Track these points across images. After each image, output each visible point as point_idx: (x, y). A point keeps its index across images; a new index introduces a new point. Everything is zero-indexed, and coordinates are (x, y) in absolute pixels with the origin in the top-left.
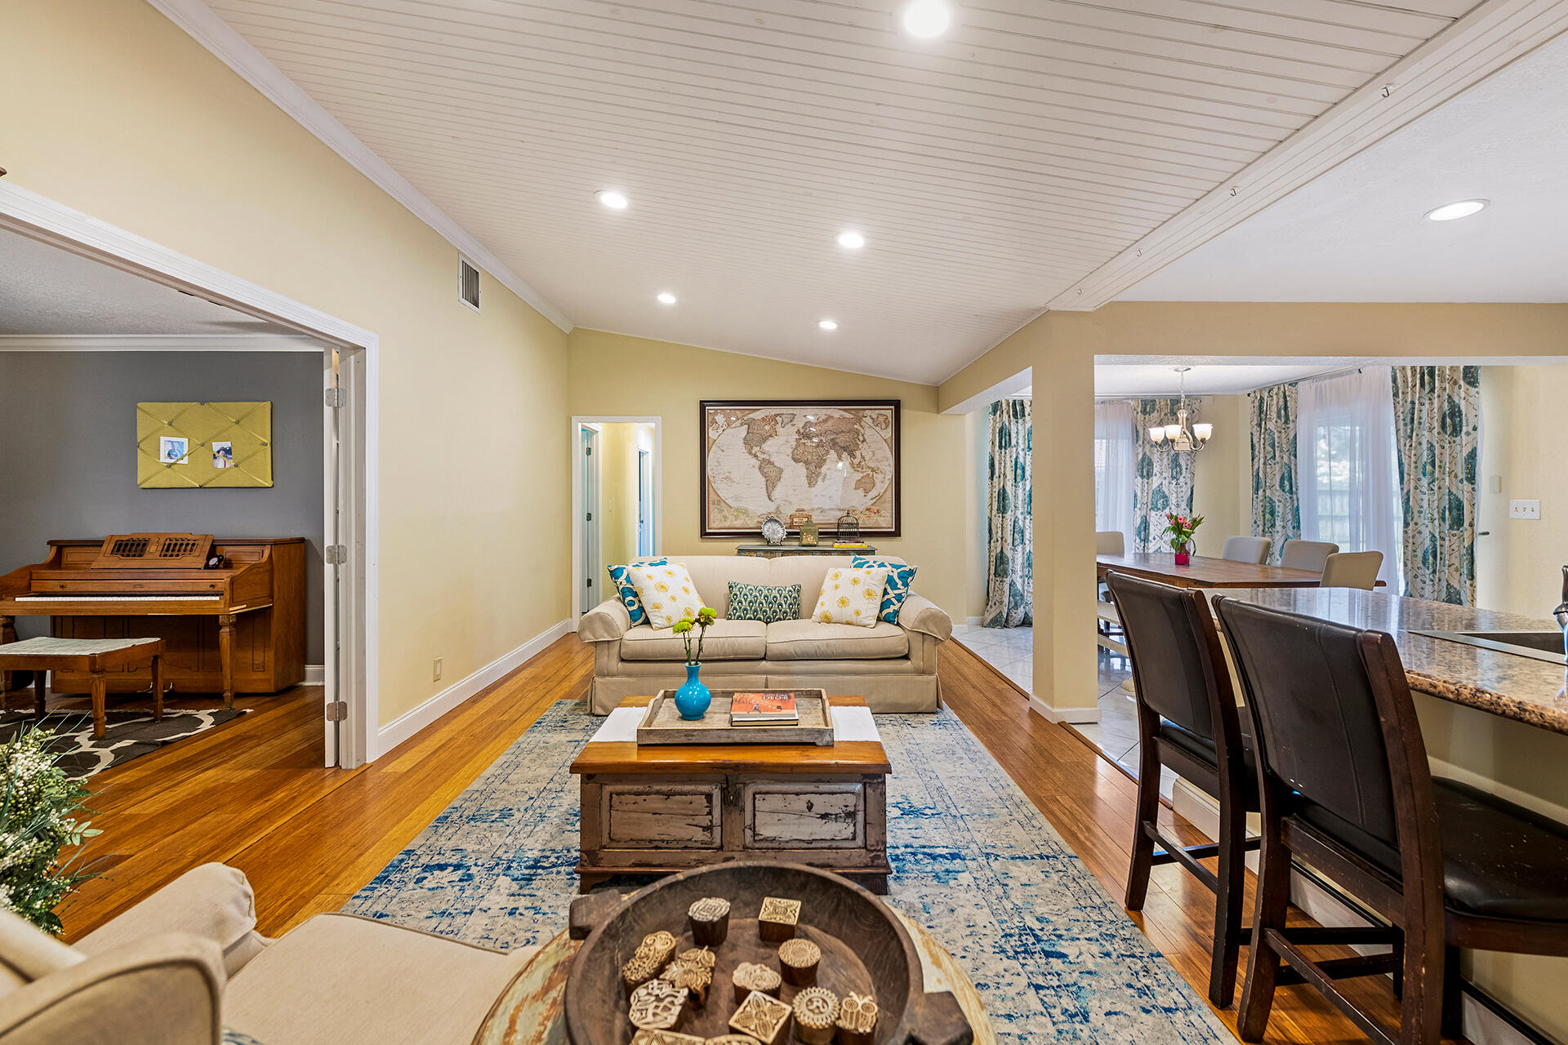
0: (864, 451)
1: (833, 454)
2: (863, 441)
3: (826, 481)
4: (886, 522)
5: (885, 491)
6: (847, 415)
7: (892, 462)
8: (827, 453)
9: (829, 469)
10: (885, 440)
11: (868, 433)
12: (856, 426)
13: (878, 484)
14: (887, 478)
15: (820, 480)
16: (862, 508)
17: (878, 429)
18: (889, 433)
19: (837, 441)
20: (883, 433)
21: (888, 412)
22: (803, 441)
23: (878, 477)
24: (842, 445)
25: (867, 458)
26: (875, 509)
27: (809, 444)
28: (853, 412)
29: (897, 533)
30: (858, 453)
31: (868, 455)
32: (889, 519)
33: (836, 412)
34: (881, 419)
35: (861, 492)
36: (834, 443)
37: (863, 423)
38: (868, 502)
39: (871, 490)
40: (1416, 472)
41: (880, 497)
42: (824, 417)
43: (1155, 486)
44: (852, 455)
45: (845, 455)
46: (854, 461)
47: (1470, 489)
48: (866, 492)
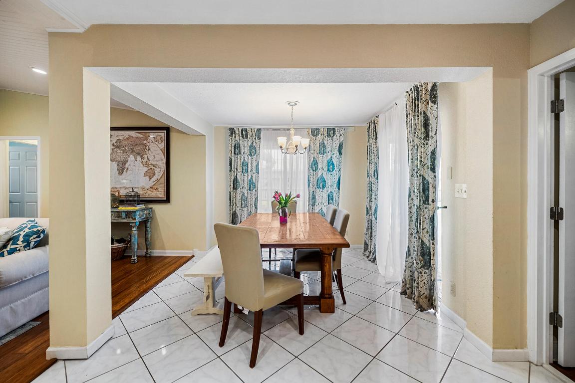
0: (150, 155)
1: (132, 158)
2: (148, 150)
3: (128, 172)
4: (161, 194)
5: (161, 177)
6: (140, 135)
7: (164, 161)
8: (129, 156)
9: (130, 165)
10: (161, 149)
11: (152, 146)
12: (144, 142)
13: (157, 174)
14: (162, 170)
15: (125, 171)
16: (148, 187)
17: (157, 143)
18: (163, 145)
19: (134, 149)
20: (159, 145)
21: (163, 134)
22: (116, 150)
23: (157, 170)
24: (137, 152)
25: (151, 159)
26: (155, 187)
27: (119, 151)
28: (143, 134)
29: (167, 200)
30: (146, 157)
31: (151, 158)
32: (163, 193)
33: (133, 134)
34: (159, 138)
35: (147, 178)
36: (132, 151)
37: (148, 140)
38: (151, 183)
39: (152, 177)
40: (412, 165)
41: (158, 180)
42: (127, 137)
43: (319, 175)
44: (142, 157)
45: (138, 158)
46: (144, 161)
47: (433, 176)
48: (150, 178)
